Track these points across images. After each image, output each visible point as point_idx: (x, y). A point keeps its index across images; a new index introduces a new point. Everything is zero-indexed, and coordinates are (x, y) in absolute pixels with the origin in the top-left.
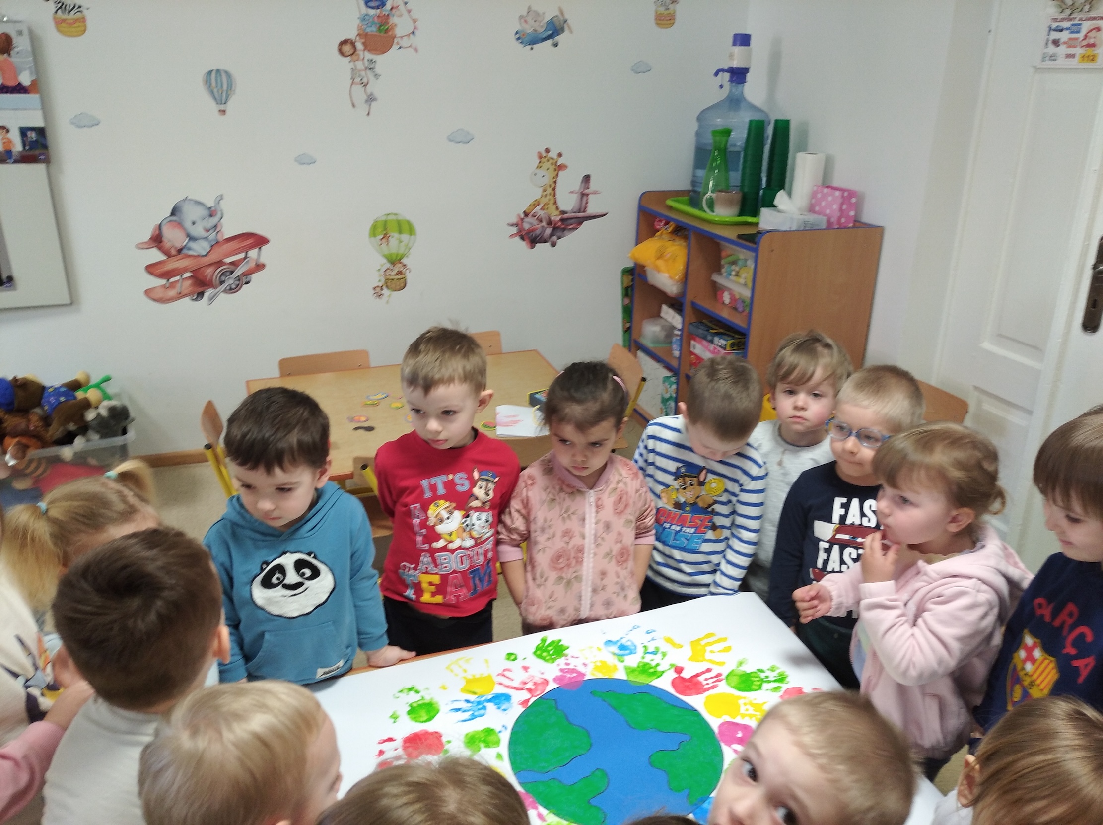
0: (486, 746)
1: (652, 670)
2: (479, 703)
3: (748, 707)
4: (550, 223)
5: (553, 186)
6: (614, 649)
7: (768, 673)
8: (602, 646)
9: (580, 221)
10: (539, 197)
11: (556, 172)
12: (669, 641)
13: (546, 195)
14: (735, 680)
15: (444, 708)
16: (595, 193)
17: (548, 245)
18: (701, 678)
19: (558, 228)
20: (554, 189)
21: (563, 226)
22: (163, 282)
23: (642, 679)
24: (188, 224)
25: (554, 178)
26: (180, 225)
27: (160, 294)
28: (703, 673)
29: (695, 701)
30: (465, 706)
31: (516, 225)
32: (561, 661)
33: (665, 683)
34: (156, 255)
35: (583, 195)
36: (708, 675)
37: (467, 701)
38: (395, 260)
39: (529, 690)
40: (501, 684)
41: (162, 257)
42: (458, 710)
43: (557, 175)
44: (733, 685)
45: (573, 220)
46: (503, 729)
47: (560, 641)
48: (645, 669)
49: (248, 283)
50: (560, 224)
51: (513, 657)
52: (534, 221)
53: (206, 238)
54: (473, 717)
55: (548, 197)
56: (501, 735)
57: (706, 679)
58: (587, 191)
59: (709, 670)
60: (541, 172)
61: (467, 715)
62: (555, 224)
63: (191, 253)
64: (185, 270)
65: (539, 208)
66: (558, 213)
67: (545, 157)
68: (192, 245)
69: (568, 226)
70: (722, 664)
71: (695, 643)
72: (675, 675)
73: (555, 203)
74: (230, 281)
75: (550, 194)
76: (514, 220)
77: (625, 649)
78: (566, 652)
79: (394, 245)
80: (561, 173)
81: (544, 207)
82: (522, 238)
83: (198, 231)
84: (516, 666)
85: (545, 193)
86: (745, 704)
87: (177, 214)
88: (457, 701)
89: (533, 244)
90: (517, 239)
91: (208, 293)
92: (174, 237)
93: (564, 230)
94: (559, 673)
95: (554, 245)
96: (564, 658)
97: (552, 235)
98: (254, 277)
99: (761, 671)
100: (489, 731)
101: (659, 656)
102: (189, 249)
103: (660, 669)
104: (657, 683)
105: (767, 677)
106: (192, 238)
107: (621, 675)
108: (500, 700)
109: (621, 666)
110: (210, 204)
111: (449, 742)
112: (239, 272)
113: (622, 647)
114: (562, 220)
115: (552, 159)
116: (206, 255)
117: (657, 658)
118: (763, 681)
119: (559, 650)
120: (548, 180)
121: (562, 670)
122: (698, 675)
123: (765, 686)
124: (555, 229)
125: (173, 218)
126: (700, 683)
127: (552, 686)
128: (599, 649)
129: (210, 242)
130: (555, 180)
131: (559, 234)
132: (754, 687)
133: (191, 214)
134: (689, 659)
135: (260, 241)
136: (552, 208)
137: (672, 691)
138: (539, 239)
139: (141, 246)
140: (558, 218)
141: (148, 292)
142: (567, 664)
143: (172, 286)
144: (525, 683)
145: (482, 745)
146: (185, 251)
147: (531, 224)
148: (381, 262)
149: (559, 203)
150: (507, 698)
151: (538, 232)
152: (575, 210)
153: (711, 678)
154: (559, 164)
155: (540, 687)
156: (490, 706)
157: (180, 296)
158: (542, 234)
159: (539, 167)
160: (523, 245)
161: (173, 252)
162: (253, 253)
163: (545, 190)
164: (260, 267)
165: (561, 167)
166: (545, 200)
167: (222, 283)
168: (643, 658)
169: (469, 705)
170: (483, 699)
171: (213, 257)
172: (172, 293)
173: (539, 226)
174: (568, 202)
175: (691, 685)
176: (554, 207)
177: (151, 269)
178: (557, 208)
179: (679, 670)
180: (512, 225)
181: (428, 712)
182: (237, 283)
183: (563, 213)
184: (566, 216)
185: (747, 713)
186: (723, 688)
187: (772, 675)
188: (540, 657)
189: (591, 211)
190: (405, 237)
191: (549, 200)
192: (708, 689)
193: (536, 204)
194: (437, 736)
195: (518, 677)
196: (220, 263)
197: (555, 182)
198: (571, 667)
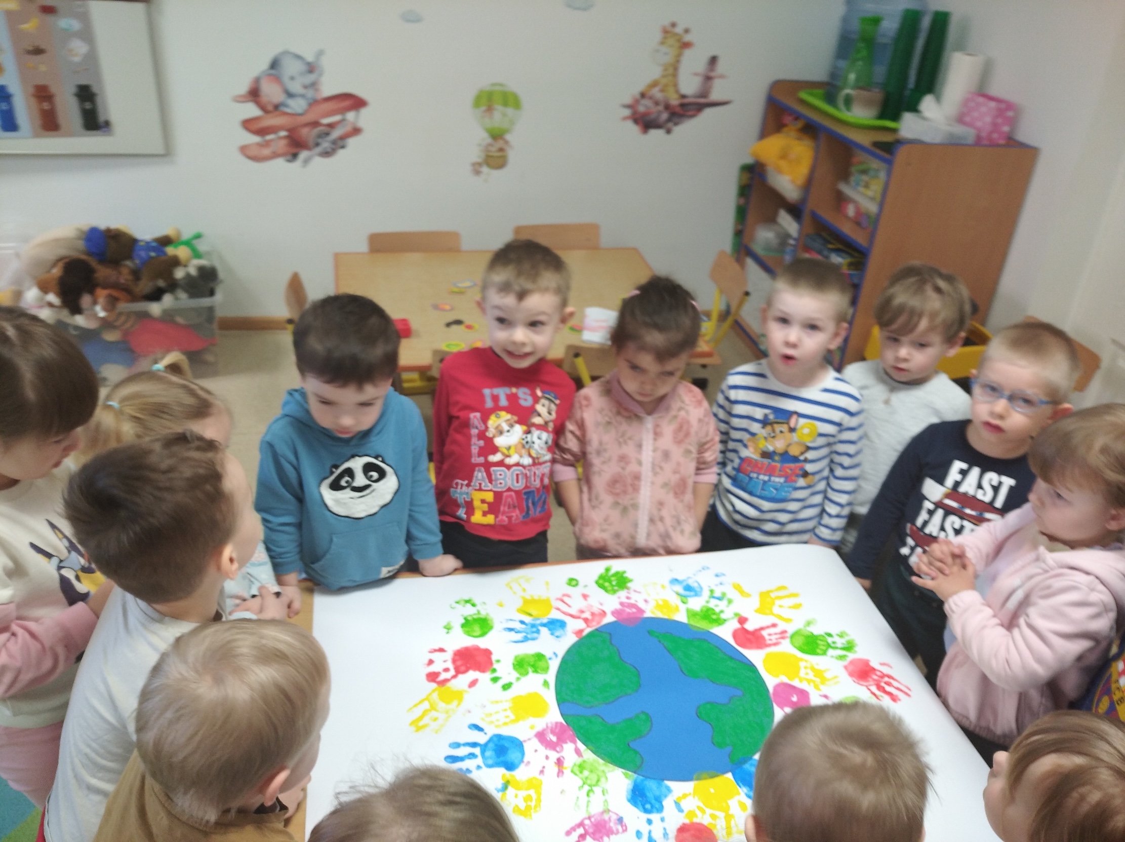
0: (533, 672)
1: (714, 617)
2: (533, 626)
3: (809, 671)
4: (667, 107)
5: (675, 65)
6: (679, 588)
7: (836, 639)
8: (667, 583)
9: (699, 108)
10: (659, 77)
11: (680, 50)
12: (738, 588)
13: (666, 76)
14: (800, 640)
15: (498, 626)
16: (722, 77)
17: (663, 131)
18: (765, 633)
19: (676, 113)
20: (676, 69)
21: (681, 112)
22: (256, 139)
23: (703, 625)
24: (286, 79)
25: (677, 57)
26: (277, 79)
27: (254, 152)
28: (768, 627)
29: (754, 655)
30: (518, 626)
31: (631, 106)
32: (623, 594)
33: (725, 632)
34: (251, 110)
35: (708, 79)
36: (772, 630)
37: (522, 622)
38: (497, 136)
39: (586, 620)
40: (558, 609)
41: (258, 112)
42: (511, 630)
43: (681, 53)
44: (797, 645)
45: (693, 106)
46: (554, 656)
47: (625, 572)
48: (708, 614)
49: (343, 147)
50: (678, 109)
51: (574, 583)
52: (650, 104)
53: (303, 96)
54: (526, 639)
55: (668, 78)
56: (550, 662)
57: (770, 635)
58: (712, 74)
59: (774, 625)
60: (664, 49)
61: (519, 637)
62: (673, 109)
63: (288, 110)
64: (281, 128)
65: (657, 89)
66: (677, 96)
67: (670, 32)
68: (291, 102)
69: (686, 112)
70: (788, 620)
71: (764, 595)
72: (738, 626)
73: (676, 85)
74: (325, 145)
75: (671, 75)
76: (628, 100)
77: (690, 590)
78: (629, 585)
79: (498, 119)
80: (685, 51)
81: (663, 89)
82: (635, 122)
83: (296, 87)
84: (576, 592)
85: (665, 73)
86: (806, 668)
87: (277, 67)
88: (511, 620)
89: (647, 129)
90: (630, 122)
91: (304, 154)
92: (271, 92)
93: (682, 116)
94: (618, 607)
95: (669, 132)
96: (625, 591)
97: (669, 120)
98: (352, 142)
99: (830, 635)
100: (540, 657)
101: (725, 602)
102: (286, 106)
103: (723, 616)
104: (718, 631)
105: (834, 643)
106: (290, 95)
107: (682, 617)
108: (555, 625)
109: (683, 607)
110: (310, 58)
111: (498, 661)
112: (336, 134)
113: (688, 588)
114: (682, 105)
115: (678, 34)
116: (302, 114)
117: (722, 605)
118: (829, 646)
119: (622, 582)
121: (622, 604)
122: (762, 629)
123: (831, 652)
124: (673, 114)
125: (273, 72)
126: (763, 638)
127: (610, 619)
128: (663, 587)
129: (307, 100)
131: (676, 120)
132: (818, 651)
133: (291, 68)
134: (756, 611)
135: (358, 103)
136: (671, 90)
137: (732, 641)
138: (653, 124)
139: (239, 99)
140: (677, 103)
141: (244, 150)
142: (628, 598)
143: (267, 144)
144: (582, 612)
145: (530, 670)
146: (282, 108)
147: (646, 106)
148: (482, 137)
149: (680, 86)
150: (562, 624)
152: (696, 95)
153: (776, 634)
154: (684, 41)
155: (597, 618)
156: (544, 631)
157: (275, 155)
158: (658, 117)
159: (662, 43)
160: (636, 129)
161: (270, 108)
162: (351, 116)
163: (666, 70)
164: (356, 131)
165: (686, 45)
166: (664, 81)
167: (317, 145)
168: (708, 602)
169: (524, 626)
170: (538, 622)
171: (309, 118)
172: (266, 152)
173: (655, 109)
174: (689, 85)
175: (754, 639)
176: (674, 89)
177: (248, 124)
178: (677, 91)
179: (742, 620)
180: (626, 106)
181: (482, 628)
182: (333, 146)
183: (683, 97)
184: (686, 101)
185: (807, 677)
186: (786, 647)
187: (840, 642)
188: (601, 586)
189: (714, 96)
190: (510, 111)
191: (669, 81)
192: (769, 645)
193: (654, 84)
194: (487, 653)
195: (576, 604)
196: (316, 124)
197: (678, 61)
198: (632, 601)
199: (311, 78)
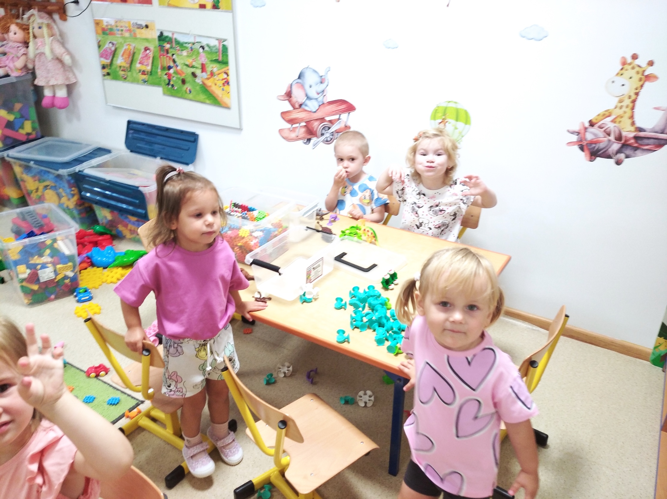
4: (619, 138)
5: (633, 97)
9: (660, 143)
10: (613, 107)
11: (641, 83)
13: (621, 107)
17: (612, 161)
19: (630, 145)
20: (634, 102)
21: (636, 145)
22: (288, 126)
24: (307, 87)
25: (636, 89)
26: (302, 86)
27: (286, 134)
31: (578, 133)
41: (290, 108)
43: (642, 86)
45: (651, 141)
50: (632, 141)
52: (600, 133)
53: (317, 99)
55: (624, 109)
60: (620, 80)
62: (626, 141)
63: (307, 108)
64: (301, 120)
65: (609, 119)
66: (633, 129)
67: (630, 64)
68: (308, 102)
69: (642, 145)
73: (632, 117)
74: (327, 135)
75: (627, 107)
80: (647, 84)
81: (616, 120)
82: (582, 148)
83: (312, 93)
85: (620, 104)
87: (302, 78)
89: (593, 157)
90: (576, 148)
92: (298, 95)
93: (636, 149)
97: (619, 151)
102: (306, 105)
106: (308, 98)
110: (322, 73)
112: (333, 129)
114: (636, 138)
115: (639, 66)
116: (315, 112)
120: (628, 90)
124: (625, 146)
125: (299, 81)
129: (319, 102)
130: (637, 91)
131: (628, 152)
133: (310, 79)
135: (350, 108)
136: (626, 122)
138: (602, 153)
139: (281, 98)
140: (632, 135)
141: (281, 132)
143: (294, 130)
146: (303, 106)
147: (595, 135)
149: (637, 119)
151: (602, 145)
152: (657, 129)
154: (646, 73)
157: (297, 139)
158: (608, 147)
159: (620, 74)
160: (582, 156)
161: (297, 106)
163: (621, 101)
166: (619, 112)
167: (322, 134)
171: (319, 115)
172: (293, 135)
173: (606, 139)
174: (649, 119)
176: (630, 121)
177: (284, 115)
178: (633, 124)
180: (573, 133)
183: (640, 130)
184: (642, 134)
190: (461, 125)
191: (625, 112)
193: (607, 114)
197: (637, 94)
199: (322, 87)
